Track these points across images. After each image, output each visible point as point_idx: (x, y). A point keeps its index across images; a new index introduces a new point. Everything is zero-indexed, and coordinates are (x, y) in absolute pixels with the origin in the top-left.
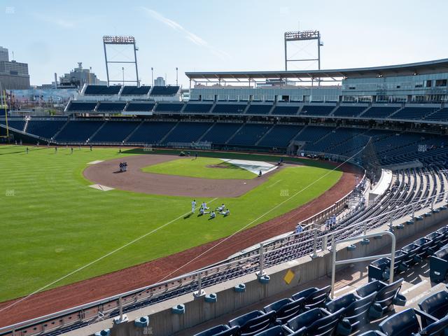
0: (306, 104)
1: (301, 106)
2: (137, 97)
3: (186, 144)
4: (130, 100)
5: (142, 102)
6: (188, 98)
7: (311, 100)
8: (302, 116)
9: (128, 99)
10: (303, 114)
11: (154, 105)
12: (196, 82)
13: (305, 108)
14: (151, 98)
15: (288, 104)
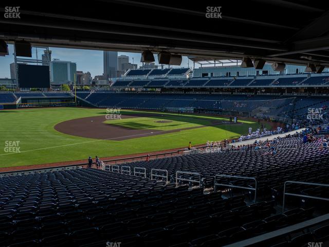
0: (281, 77)
1: (276, 78)
2: (158, 77)
3: (177, 109)
4: (153, 78)
5: (160, 80)
6: (192, 76)
7: (286, 73)
8: (273, 86)
9: (152, 78)
10: (275, 85)
11: (167, 81)
12: (201, 64)
13: (280, 80)
14: (168, 77)
15: (266, 78)
